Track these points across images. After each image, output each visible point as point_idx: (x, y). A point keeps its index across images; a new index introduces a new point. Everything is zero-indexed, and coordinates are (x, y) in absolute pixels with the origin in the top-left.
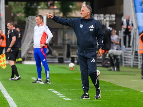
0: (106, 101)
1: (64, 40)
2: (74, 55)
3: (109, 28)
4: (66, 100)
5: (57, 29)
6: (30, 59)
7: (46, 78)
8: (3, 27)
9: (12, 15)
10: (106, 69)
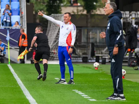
0: (133, 101)
1: (88, 38)
2: (99, 54)
3: (135, 26)
4: (91, 101)
5: (81, 27)
6: (53, 58)
7: (70, 79)
8: (25, 26)
9: (34, 13)
10: (132, 68)
